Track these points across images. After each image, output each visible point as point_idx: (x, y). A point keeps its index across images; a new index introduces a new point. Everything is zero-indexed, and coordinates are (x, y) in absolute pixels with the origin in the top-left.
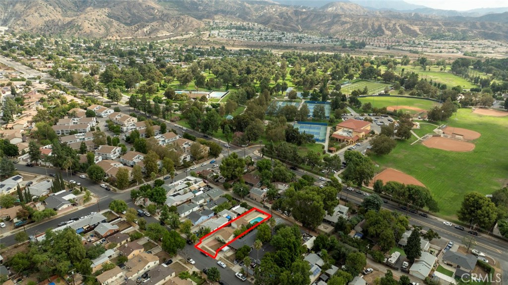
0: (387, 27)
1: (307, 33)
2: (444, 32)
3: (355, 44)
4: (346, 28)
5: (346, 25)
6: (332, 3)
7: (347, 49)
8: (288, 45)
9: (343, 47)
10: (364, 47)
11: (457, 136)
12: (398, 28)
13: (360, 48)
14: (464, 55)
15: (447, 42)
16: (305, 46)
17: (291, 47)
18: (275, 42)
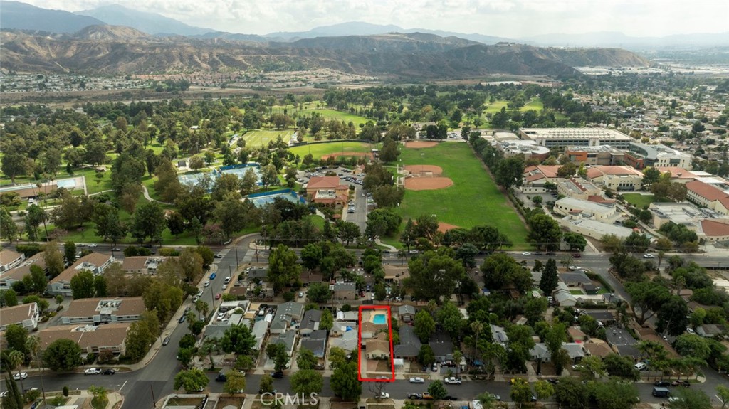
0: (202, 58)
1: (82, 74)
2: (276, 61)
3: (174, 85)
4: (142, 63)
5: (140, 59)
6: (93, 26)
7: (164, 92)
8: (65, 95)
9: (158, 90)
10: (188, 87)
11: (427, 173)
12: (217, 59)
13: (183, 90)
14: (315, 87)
15: (286, 73)
16: (95, 95)
17: (72, 98)
18: (36, 91)
